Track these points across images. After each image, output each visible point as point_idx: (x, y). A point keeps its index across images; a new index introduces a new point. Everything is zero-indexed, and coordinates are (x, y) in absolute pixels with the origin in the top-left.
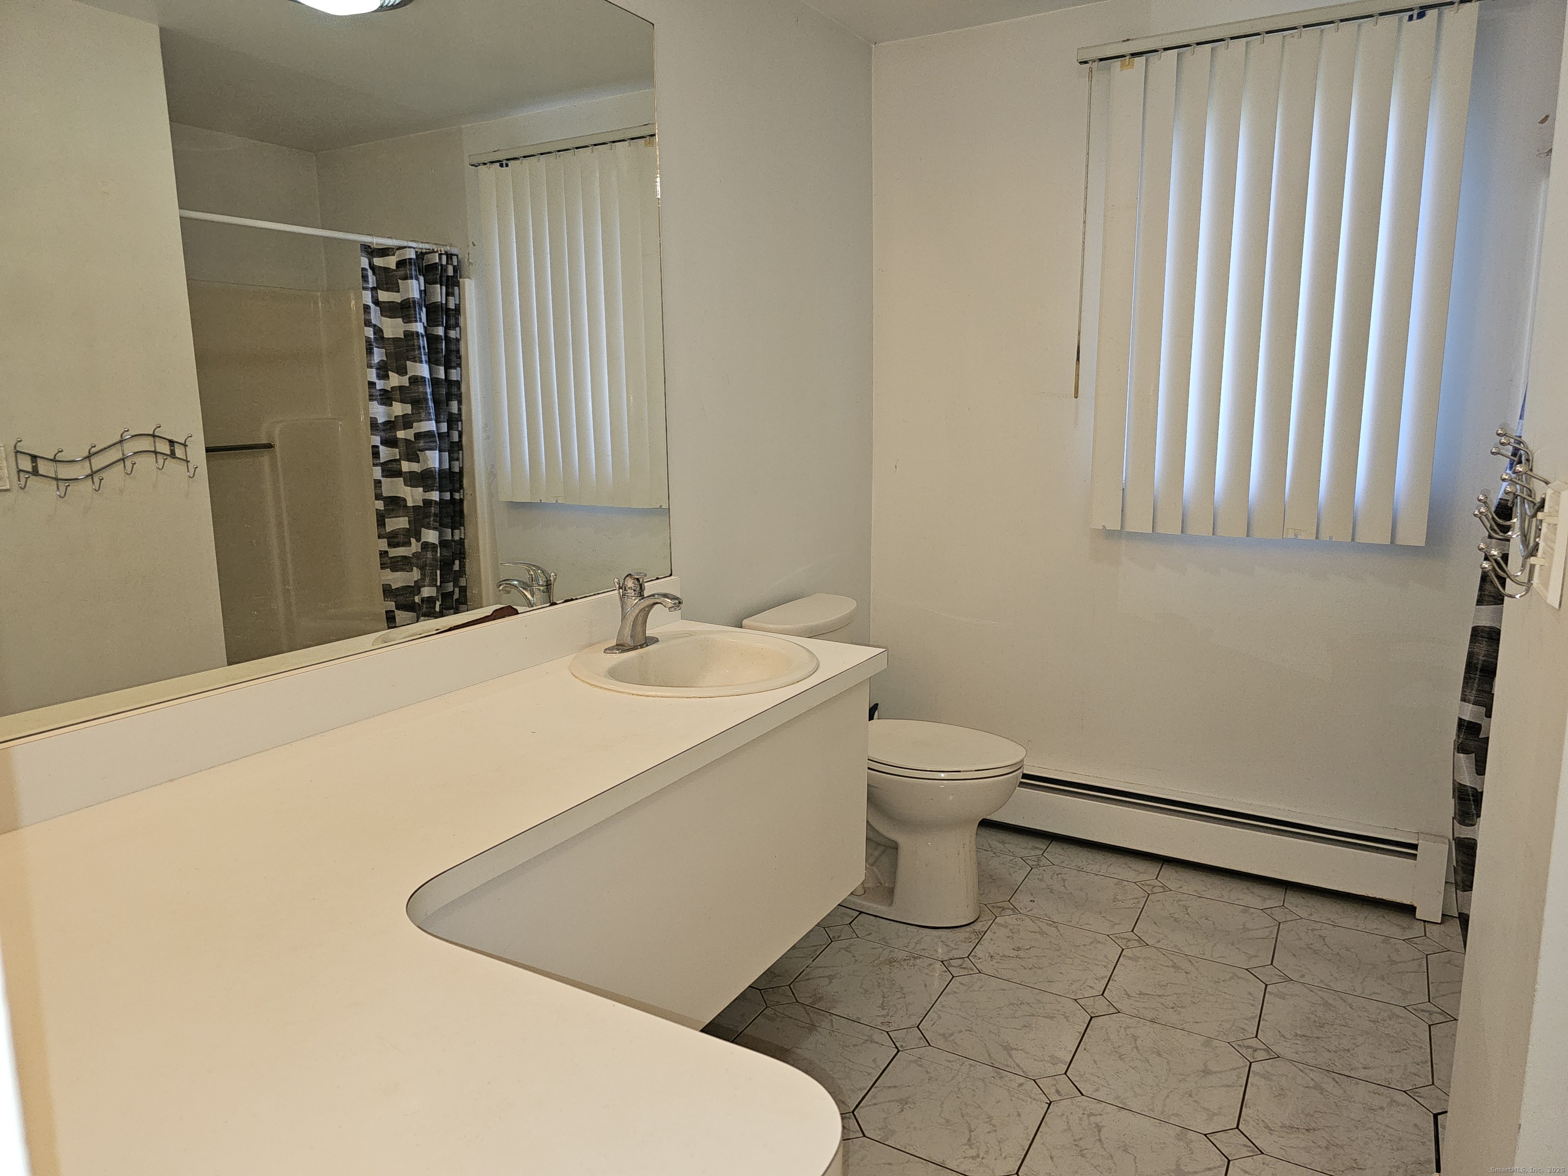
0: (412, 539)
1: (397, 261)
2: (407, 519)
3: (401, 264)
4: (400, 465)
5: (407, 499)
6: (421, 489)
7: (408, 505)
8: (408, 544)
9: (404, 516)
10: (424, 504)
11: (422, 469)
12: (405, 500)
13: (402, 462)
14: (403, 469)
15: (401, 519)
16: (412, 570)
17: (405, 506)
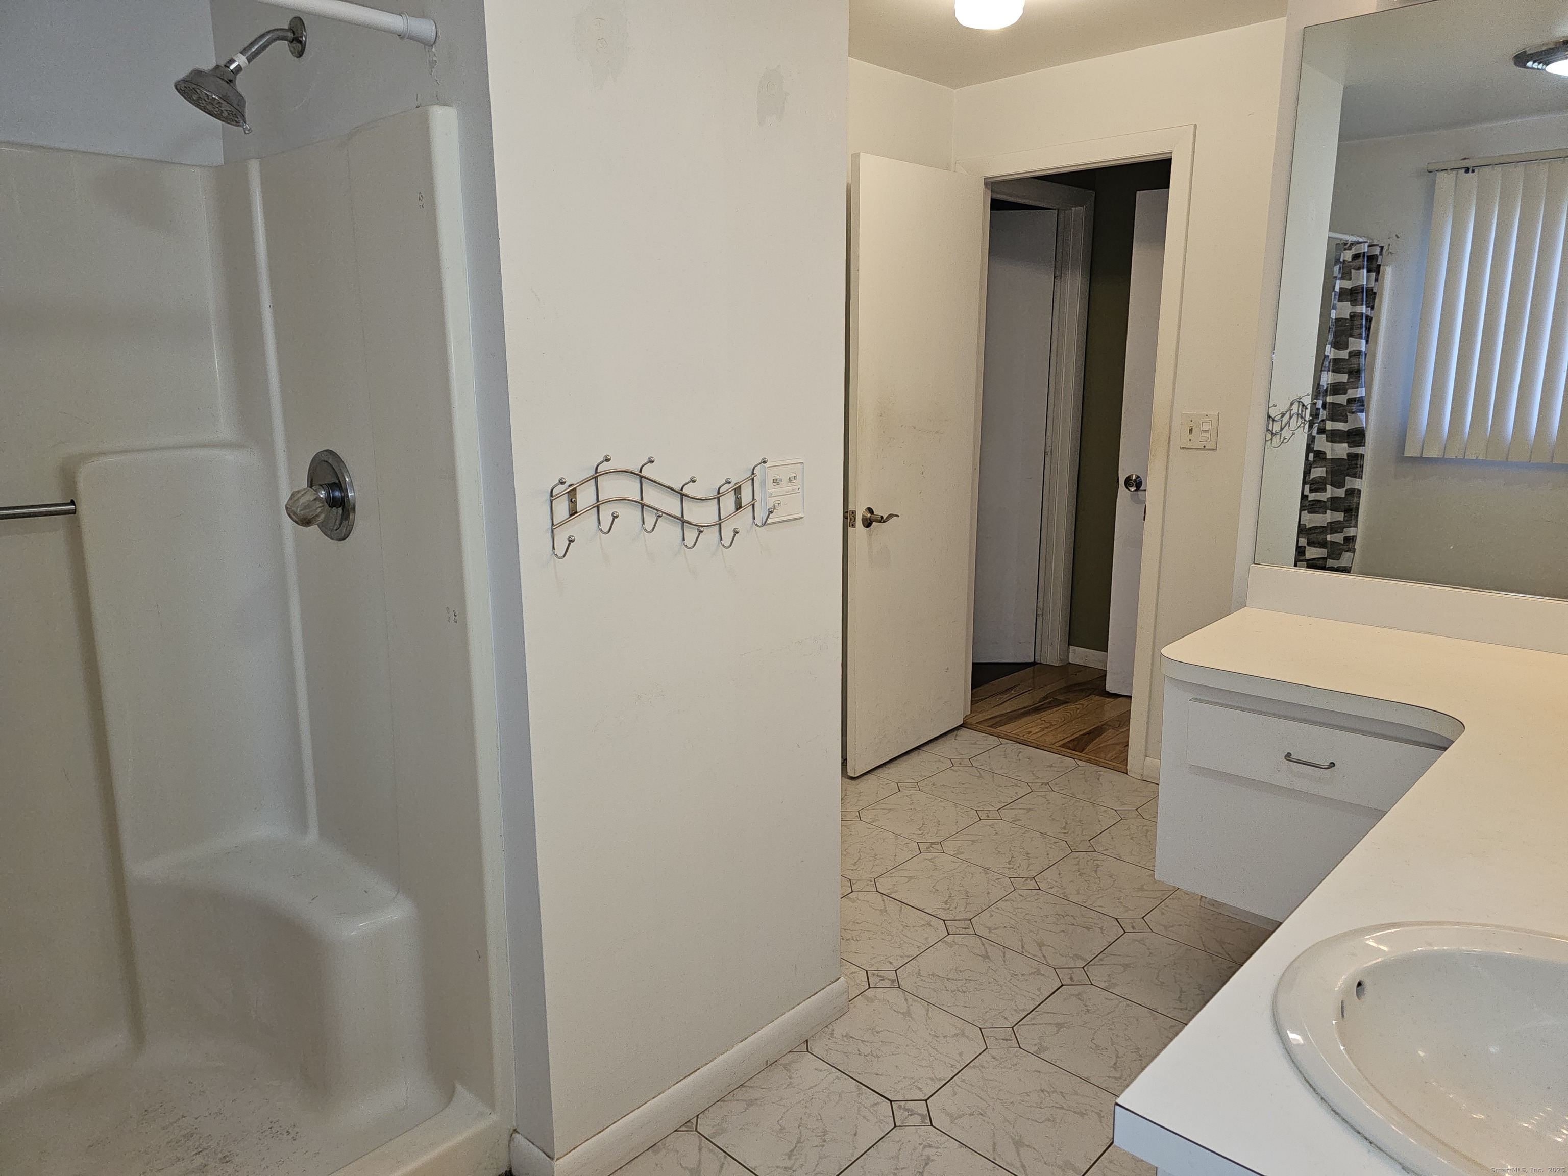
0: (1327, 486)
1: (1353, 255)
2: (1324, 469)
3: (1356, 257)
4: (1325, 424)
5: (1327, 453)
6: (1346, 444)
7: (1328, 457)
8: (1325, 490)
9: (1322, 467)
10: (1348, 456)
11: (1350, 428)
12: (1325, 453)
13: (1327, 422)
14: (1326, 427)
15: (1321, 469)
16: (1325, 513)
17: (1325, 458)
